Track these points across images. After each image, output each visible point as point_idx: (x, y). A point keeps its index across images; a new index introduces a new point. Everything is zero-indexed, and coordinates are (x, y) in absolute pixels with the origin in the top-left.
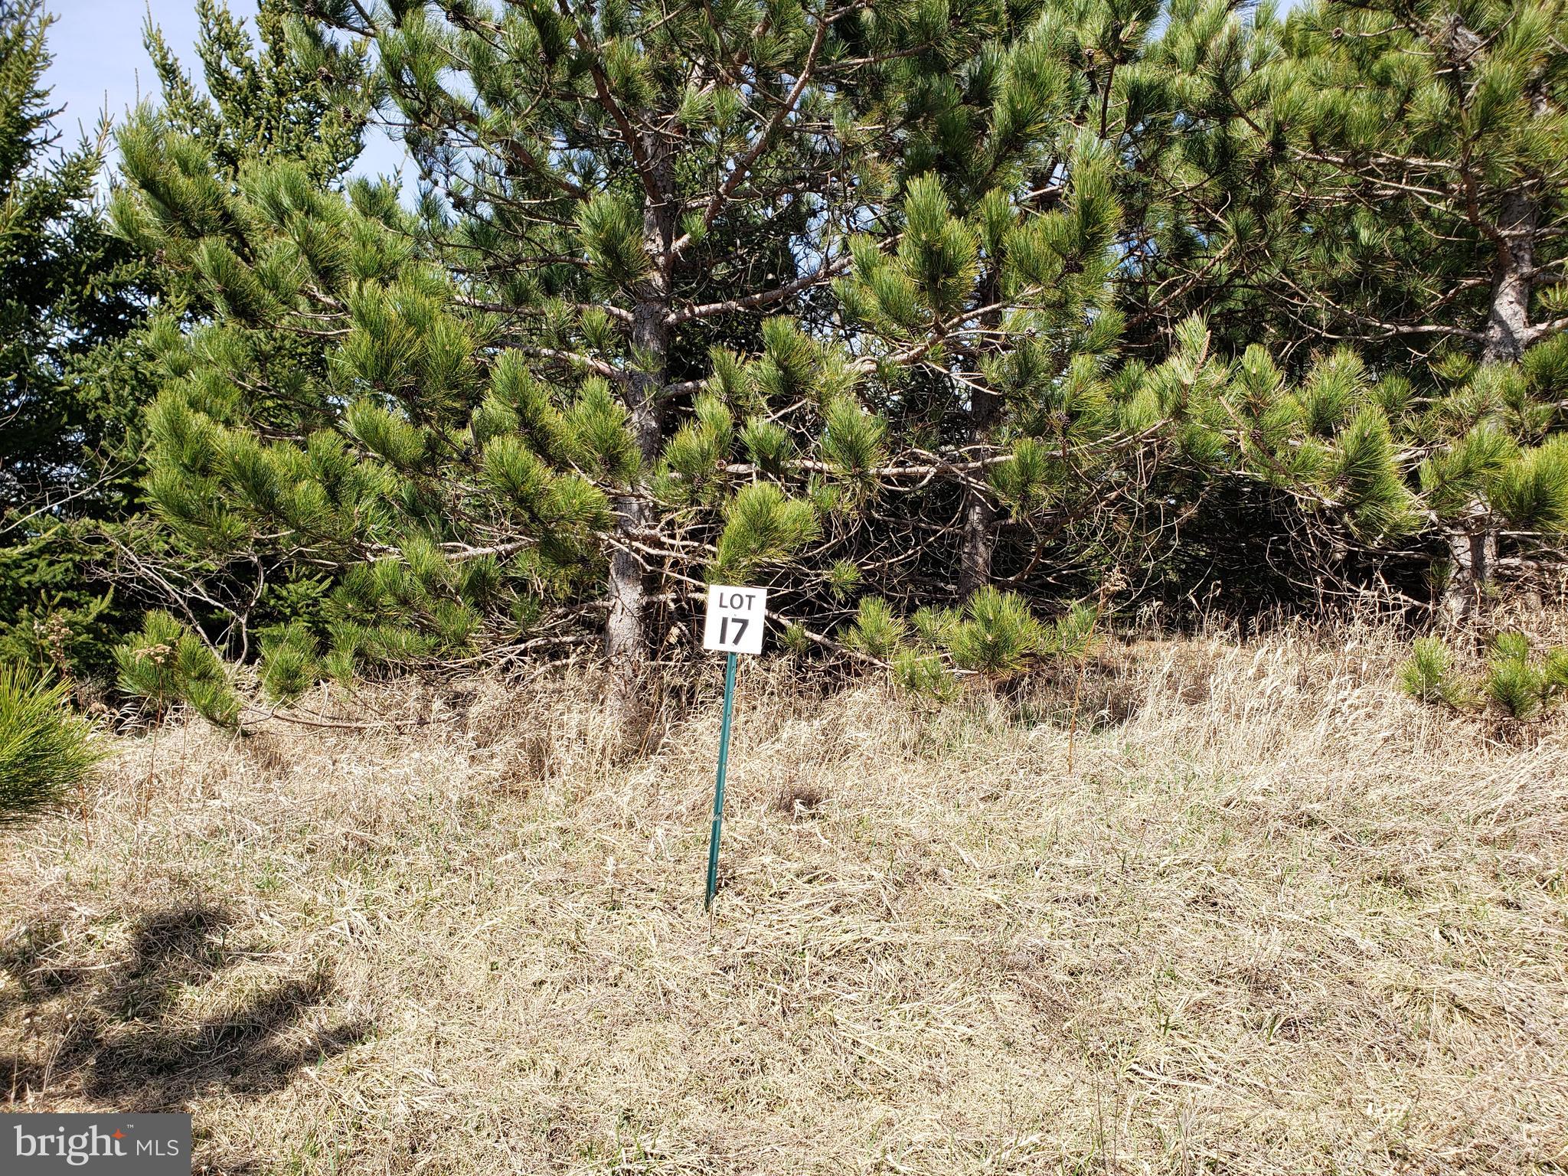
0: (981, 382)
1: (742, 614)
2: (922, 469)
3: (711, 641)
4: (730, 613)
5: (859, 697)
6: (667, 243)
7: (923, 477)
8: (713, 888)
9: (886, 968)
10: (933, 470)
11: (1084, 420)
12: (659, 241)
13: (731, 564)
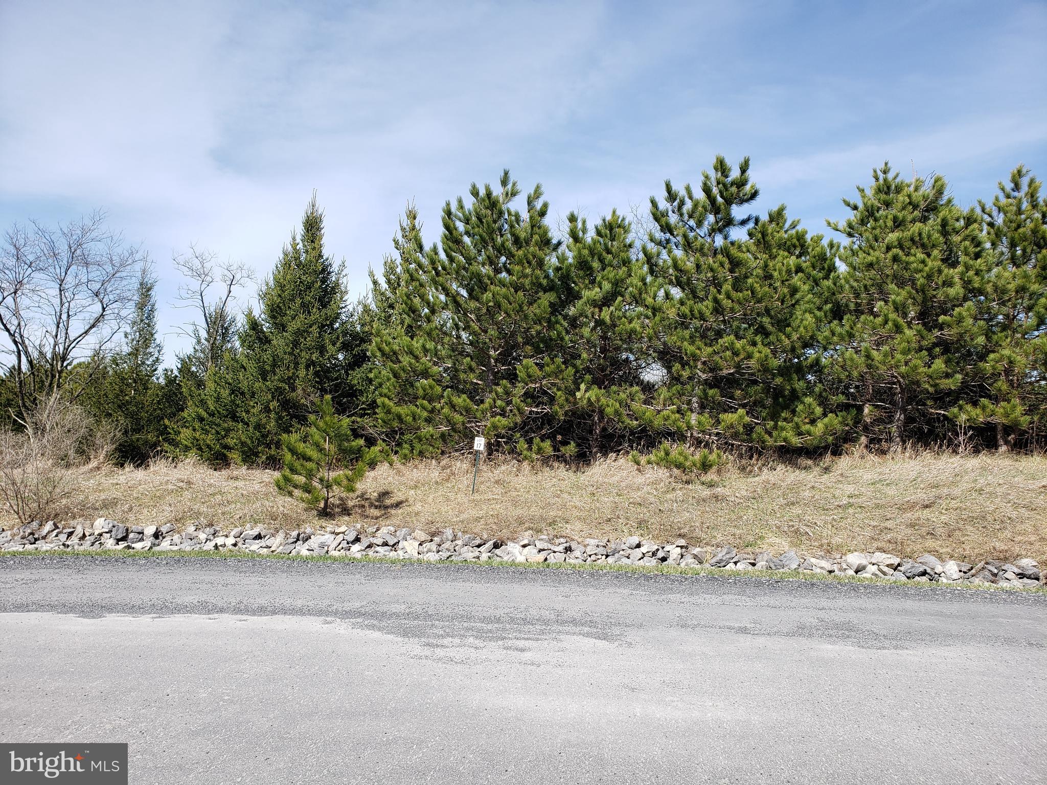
1: (482, 443)
3: (473, 447)
4: (478, 443)
8: (474, 492)
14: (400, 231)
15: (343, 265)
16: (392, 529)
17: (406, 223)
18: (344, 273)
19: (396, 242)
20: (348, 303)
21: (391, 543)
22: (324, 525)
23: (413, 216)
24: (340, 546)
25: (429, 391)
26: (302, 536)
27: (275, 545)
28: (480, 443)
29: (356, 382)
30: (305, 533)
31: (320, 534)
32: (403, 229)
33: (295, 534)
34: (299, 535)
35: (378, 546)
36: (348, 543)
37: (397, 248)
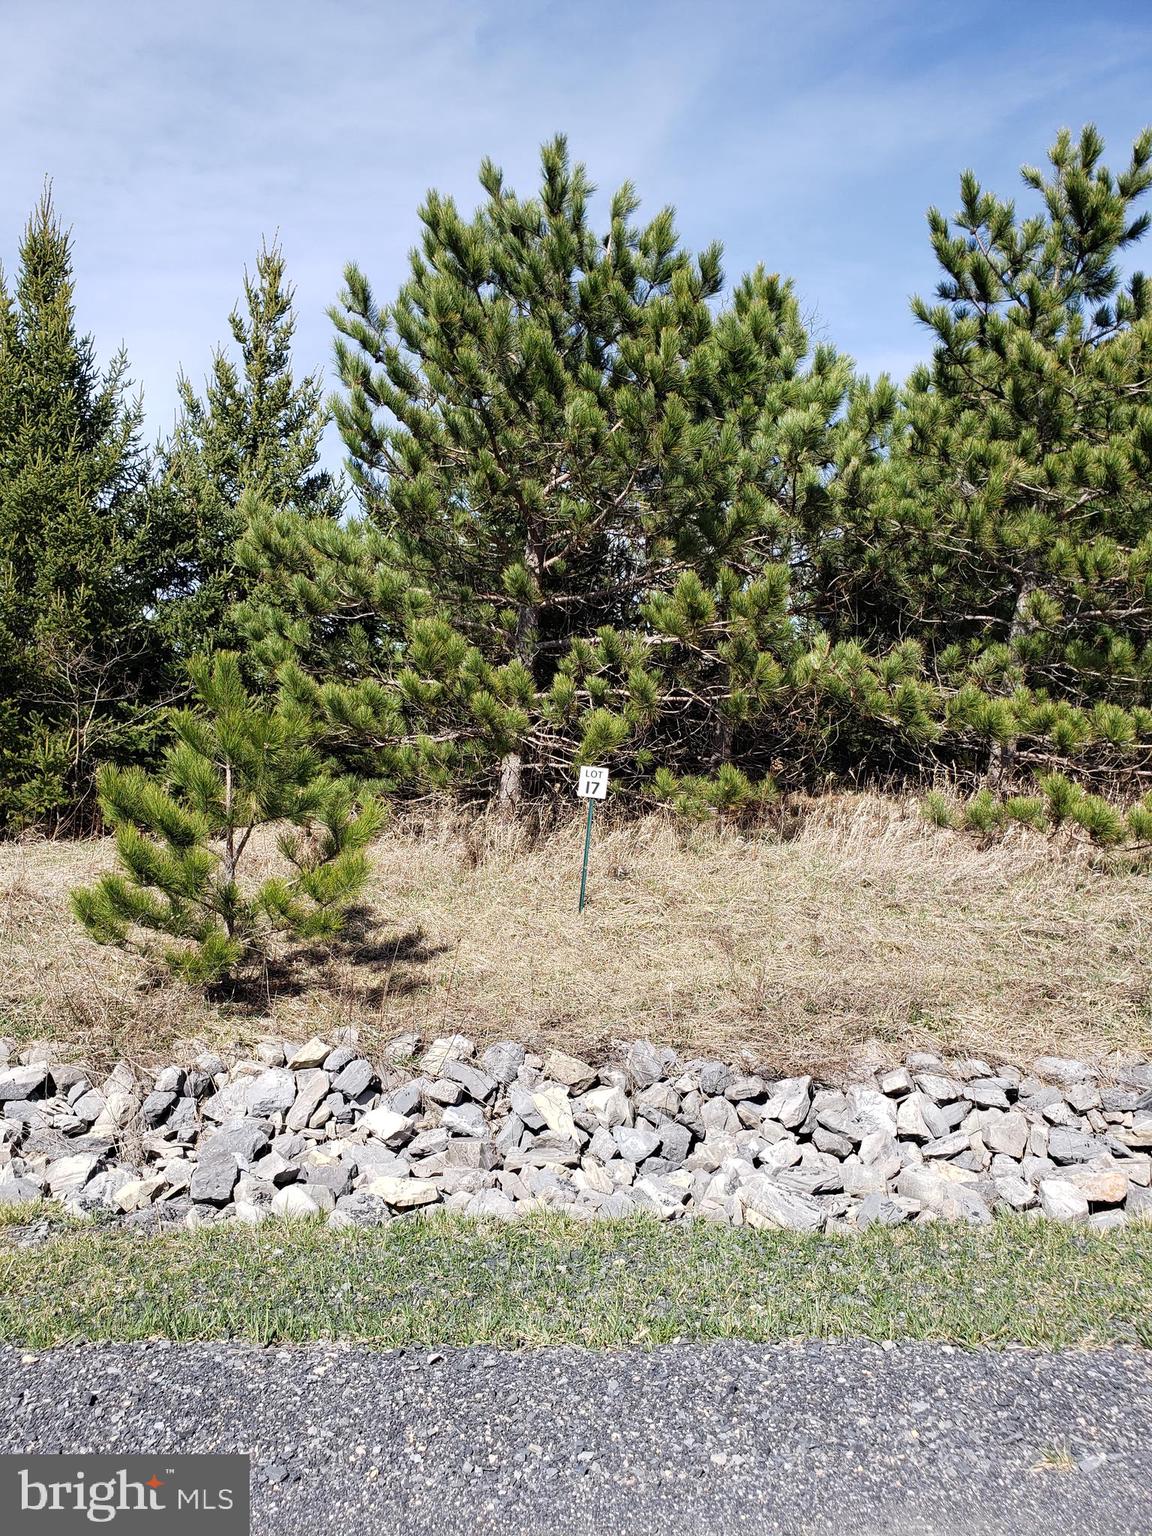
0: (718, 656)
1: (597, 780)
2: (685, 699)
3: (581, 792)
4: (591, 780)
5: (649, 821)
6: (541, 562)
7: (686, 702)
8: (582, 905)
9: (661, 933)
10: (691, 700)
11: (764, 685)
12: (536, 560)
13: (588, 755)
14: (246, 301)
15: (121, 361)
16: (467, 1045)
17: (259, 283)
18: (124, 378)
19: (237, 325)
20: (140, 445)
21: (479, 1093)
22: (248, 1036)
23: (272, 270)
24: (323, 1111)
25: (438, 645)
26: (191, 1079)
27: (105, 1116)
28: (594, 782)
29: (170, 629)
30: (197, 1069)
31: (244, 1073)
32: (252, 298)
33: (168, 1076)
34: (182, 1079)
35: (444, 1105)
36: (346, 1100)
37: (238, 337)
